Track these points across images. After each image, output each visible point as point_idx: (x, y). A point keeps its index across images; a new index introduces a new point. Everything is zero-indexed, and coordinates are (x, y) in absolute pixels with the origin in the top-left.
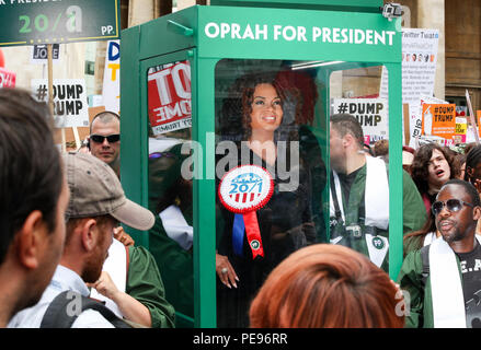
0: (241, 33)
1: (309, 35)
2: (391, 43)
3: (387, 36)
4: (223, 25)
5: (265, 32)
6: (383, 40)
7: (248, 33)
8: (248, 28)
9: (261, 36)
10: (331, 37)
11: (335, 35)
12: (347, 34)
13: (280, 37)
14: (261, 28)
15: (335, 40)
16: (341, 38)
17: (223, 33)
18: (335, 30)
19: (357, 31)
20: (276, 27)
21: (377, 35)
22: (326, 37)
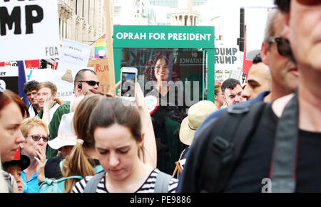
0: (133, 37)
1: (166, 37)
2: (209, 39)
3: (207, 36)
4: (125, 33)
5: (145, 36)
6: (205, 38)
7: (137, 37)
8: (137, 34)
9: (143, 38)
10: (178, 37)
11: (180, 37)
12: (186, 36)
13: (152, 38)
14: (143, 34)
15: (180, 39)
16: (183, 38)
17: (125, 37)
18: (180, 34)
19: (191, 34)
20: (150, 34)
21: (201, 36)
22: (175, 37)
